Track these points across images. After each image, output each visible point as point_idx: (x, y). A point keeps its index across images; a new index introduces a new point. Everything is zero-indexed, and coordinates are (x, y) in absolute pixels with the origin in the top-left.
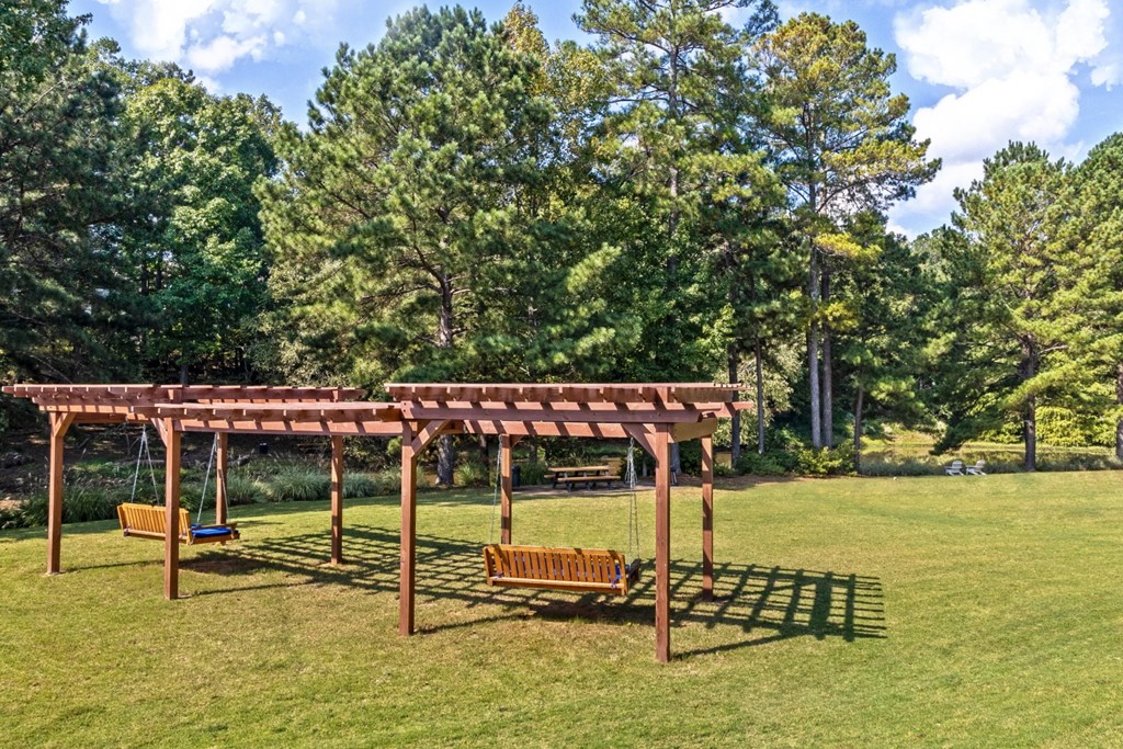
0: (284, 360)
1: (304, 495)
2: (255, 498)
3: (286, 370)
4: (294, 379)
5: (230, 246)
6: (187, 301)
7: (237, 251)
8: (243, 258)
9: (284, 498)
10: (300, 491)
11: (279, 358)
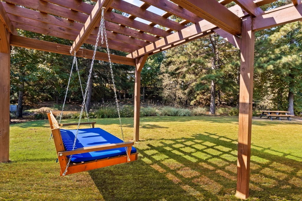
0: (163, 85)
1: (171, 115)
2: (156, 114)
3: (164, 87)
4: (165, 89)
5: (153, 61)
6: (144, 73)
7: (154, 62)
8: (155, 64)
9: (165, 115)
10: (170, 113)
11: (162, 85)
